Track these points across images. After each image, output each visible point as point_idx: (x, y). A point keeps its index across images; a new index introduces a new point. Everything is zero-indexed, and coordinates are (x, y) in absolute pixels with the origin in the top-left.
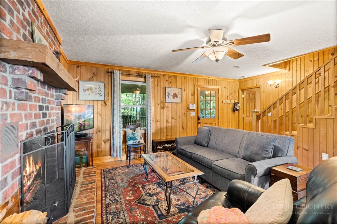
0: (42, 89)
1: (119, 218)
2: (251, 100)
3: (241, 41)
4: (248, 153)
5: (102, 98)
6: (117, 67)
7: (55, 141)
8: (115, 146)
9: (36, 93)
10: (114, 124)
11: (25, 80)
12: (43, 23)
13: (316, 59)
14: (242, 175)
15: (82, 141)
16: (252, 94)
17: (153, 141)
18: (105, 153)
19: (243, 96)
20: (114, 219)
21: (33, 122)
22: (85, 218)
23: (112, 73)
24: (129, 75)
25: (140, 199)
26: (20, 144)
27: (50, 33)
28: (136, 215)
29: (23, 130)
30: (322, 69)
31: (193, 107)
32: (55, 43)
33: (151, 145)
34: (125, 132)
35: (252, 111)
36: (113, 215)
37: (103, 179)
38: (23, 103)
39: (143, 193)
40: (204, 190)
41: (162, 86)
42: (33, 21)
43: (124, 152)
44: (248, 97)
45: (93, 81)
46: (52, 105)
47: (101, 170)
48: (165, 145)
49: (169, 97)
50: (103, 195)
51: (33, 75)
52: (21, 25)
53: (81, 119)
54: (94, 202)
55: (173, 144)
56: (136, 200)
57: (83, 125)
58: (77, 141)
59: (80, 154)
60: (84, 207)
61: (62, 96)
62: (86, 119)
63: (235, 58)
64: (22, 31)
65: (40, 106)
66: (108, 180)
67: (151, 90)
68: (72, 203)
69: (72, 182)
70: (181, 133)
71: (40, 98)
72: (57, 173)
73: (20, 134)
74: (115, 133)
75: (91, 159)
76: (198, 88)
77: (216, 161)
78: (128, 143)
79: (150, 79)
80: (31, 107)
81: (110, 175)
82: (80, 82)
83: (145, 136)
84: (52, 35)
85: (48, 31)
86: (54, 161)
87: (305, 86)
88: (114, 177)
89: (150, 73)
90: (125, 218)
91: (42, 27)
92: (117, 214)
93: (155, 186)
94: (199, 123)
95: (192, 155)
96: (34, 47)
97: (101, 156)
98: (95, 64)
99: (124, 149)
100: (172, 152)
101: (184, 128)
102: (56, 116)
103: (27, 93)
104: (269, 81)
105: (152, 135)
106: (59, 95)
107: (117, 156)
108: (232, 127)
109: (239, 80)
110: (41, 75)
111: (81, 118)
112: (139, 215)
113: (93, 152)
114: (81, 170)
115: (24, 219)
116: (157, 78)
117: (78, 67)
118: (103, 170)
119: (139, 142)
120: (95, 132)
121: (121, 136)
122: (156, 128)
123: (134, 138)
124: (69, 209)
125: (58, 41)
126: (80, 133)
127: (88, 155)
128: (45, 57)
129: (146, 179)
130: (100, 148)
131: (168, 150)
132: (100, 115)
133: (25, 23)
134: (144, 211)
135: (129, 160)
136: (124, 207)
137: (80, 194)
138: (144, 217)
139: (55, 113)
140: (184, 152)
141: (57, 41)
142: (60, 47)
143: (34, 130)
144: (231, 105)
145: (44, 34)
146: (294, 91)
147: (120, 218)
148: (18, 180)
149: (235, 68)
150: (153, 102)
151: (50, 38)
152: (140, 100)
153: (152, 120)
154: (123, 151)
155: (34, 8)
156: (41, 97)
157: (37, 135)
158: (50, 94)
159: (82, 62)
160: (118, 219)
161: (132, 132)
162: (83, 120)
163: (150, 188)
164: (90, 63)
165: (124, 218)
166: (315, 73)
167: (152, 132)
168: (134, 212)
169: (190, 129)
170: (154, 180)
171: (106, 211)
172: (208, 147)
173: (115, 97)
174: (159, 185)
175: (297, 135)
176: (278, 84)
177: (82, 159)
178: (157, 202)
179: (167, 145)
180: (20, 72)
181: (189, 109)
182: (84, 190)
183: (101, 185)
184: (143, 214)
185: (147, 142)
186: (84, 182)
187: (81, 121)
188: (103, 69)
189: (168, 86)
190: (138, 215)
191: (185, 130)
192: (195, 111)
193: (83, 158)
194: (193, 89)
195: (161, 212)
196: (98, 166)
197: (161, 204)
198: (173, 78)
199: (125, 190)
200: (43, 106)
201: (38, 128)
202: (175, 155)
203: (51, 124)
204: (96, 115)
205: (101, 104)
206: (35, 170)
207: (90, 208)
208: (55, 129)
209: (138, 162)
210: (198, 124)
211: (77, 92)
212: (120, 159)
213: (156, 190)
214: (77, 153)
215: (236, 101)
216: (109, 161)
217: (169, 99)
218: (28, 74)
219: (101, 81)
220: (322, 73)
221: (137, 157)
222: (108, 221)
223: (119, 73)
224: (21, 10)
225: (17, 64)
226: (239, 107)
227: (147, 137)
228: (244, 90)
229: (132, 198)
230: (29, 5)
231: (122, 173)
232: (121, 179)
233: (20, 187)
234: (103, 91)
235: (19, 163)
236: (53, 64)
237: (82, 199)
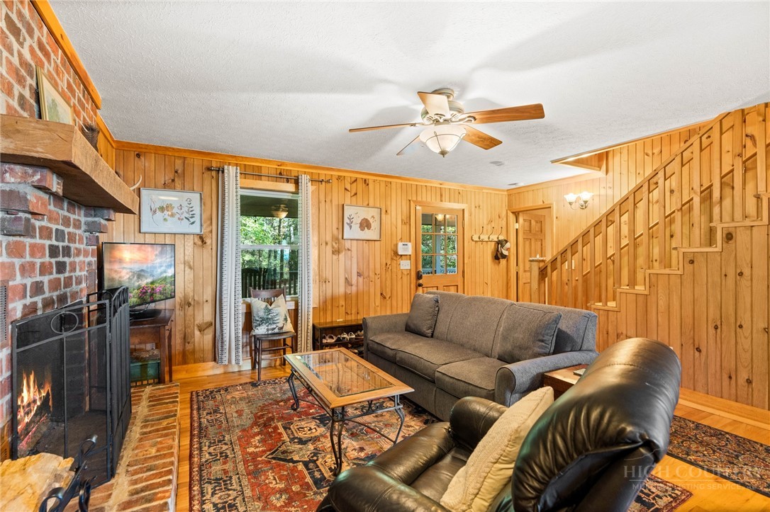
0: (56, 209)
1: (229, 490)
2: (535, 234)
3: (488, 116)
4: (509, 347)
5: (196, 229)
6: (230, 159)
7: (84, 325)
8: (226, 339)
9: (43, 219)
10: (224, 288)
11: (26, 194)
12: (60, 65)
13: (656, 151)
14: (490, 391)
15: (147, 326)
16: (537, 222)
17: (314, 326)
18: (202, 356)
19: (517, 226)
20: (217, 492)
21: (37, 282)
22: (151, 484)
23: (220, 170)
24: (259, 177)
25: (277, 450)
26: (10, 327)
27: (74, 86)
28: (267, 481)
29: (17, 298)
30: (661, 174)
31: (405, 250)
32: (86, 105)
33: (310, 335)
34: (249, 307)
35: (531, 259)
36: (216, 484)
37: (195, 412)
38: (16, 242)
39: (285, 437)
40: (417, 428)
41: (335, 203)
42: (40, 64)
43: (247, 352)
44: (527, 228)
45: (174, 188)
46: (77, 245)
47: (192, 393)
48: (342, 336)
49: (351, 227)
50: (195, 446)
51: (43, 184)
52: (16, 77)
53: (144, 279)
54: (172, 455)
55: (359, 332)
56: (268, 453)
57: (149, 291)
58: (135, 327)
59: (142, 356)
60: (150, 464)
61: (100, 224)
62: (155, 278)
63: (486, 147)
64: (17, 89)
65: (51, 246)
66: (207, 414)
67: (310, 211)
68: (122, 458)
69: (123, 414)
70: (379, 308)
71: (51, 229)
72: (87, 398)
73: (11, 306)
74: (224, 308)
75: (167, 369)
76: (418, 208)
77: (444, 366)
78: (256, 331)
79: (307, 188)
80: (35, 250)
81: (211, 402)
82: (143, 192)
83: (295, 315)
84: (79, 90)
85: (71, 81)
86: (82, 371)
87: (631, 207)
88: (221, 408)
89: (308, 173)
90: (242, 488)
91: (58, 74)
92: (224, 481)
93: (314, 423)
94: (420, 285)
95: (396, 354)
96: (48, 130)
97: (192, 361)
98: (179, 150)
99: (246, 346)
100: (356, 351)
101: (385, 298)
102: (86, 269)
103: (28, 220)
104: (567, 194)
105: (311, 313)
106: (93, 222)
107: (230, 361)
108: (492, 295)
109: (508, 190)
110: (58, 184)
111: (144, 276)
112: (274, 482)
113: (173, 352)
114: (143, 391)
115: (29, 467)
116: (324, 183)
117: (138, 156)
118: (197, 393)
119: (282, 328)
120: (178, 307)
121: (240, 316)
122: (321, 298)
123: (270, 319)
124: (116, 470)
125: (93, 101)
126: (141, 310)
127: (159, 359)
128: (71, 150)
129: (295, 410)
130: (189, 343)
131: (350, 346)
132: (190, 268)
133: (23, 71)
134: (285, 473)
135: (257, 371)
136: (241, 467)
137: (141, 440)
138: (283, 486)
139: (84, 262)
140: (380, 348)
141: (90, 100)
142: (95, 114)
143: (38, 299)
144: (491, 246)
145: (62, 88)
146: (610, 218)
147: (231, 490)
148: (6, 402)
149: (494, 167)
150: (316, 239)
151: (74, 97)
152: (292, 232)
153: (311, 278)
154: (244, 349)
155: (43, 36)
156: (54, 227)
157: (44, 311)
158: (74, 219)
159: (147, 145)
160: (226, 492)
161: (264, 306)
162: (150, 280)
163: (302, 428)
164: (167, 149)
165: (239, 488)
166: (649, 181)
167: (311, 306)
168: (263, 477)
169: (400, 299)
170: (311, 411)
171: (201, 476)
172: (432, 336)
173: (226, 226)
174: (322, 420)
175: (616, 309)
176: (586, 202)
177: (147, 368)
178: (315, 454)
179: (346, 336)
180: (16, 178)
181: (396, 253)
182: (150, 432)
183: (191, 424)
184: (281, 479)
185: (299, 329)
186: (150, 415)
187: (144, 282)
188: (197, 162)
189: (349, 203)
190: (272, 483)
191: (389, 302)
192: (410, 259)
193: (149, 365)
194: (405, 209)
195: (322, 474)
196: (185, 384)
197: (323, 458)
198: (360, 185)
199: (245, 433)
200: (58, 247)
201: (47, 295)
202: (362, 357)
203: (74, 287)
204: (180, 267)
205: (192, 242)
206: (38, 398)
207: (164, 465)
208: (84, 299)
209: (279, 373)
210: (417, 289)
211: (137, 217)
212: (236, 369)
213: (314, 431)
214: (134, 354)
215: (501, 238)
216: (211, 372)
217: (352, 232)
218: (33, 182)
219: (193, 190)
220: (661, 181)
221: (278, 363)
222: (203, 496)
223: (236, 173)
224: (16, 46)
225: (10, 161)
226: (508, 249)
227: (300, 318)
228: (518, 213)
229: (261, 449)
230: (30, 32)
231: (241, 399)
232: (238, 412)
233: (9, 418)
234: (197, 211)
235: (7, 368)
236: (86, 161)
237: (146, 449)
